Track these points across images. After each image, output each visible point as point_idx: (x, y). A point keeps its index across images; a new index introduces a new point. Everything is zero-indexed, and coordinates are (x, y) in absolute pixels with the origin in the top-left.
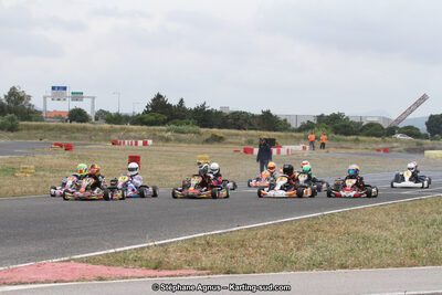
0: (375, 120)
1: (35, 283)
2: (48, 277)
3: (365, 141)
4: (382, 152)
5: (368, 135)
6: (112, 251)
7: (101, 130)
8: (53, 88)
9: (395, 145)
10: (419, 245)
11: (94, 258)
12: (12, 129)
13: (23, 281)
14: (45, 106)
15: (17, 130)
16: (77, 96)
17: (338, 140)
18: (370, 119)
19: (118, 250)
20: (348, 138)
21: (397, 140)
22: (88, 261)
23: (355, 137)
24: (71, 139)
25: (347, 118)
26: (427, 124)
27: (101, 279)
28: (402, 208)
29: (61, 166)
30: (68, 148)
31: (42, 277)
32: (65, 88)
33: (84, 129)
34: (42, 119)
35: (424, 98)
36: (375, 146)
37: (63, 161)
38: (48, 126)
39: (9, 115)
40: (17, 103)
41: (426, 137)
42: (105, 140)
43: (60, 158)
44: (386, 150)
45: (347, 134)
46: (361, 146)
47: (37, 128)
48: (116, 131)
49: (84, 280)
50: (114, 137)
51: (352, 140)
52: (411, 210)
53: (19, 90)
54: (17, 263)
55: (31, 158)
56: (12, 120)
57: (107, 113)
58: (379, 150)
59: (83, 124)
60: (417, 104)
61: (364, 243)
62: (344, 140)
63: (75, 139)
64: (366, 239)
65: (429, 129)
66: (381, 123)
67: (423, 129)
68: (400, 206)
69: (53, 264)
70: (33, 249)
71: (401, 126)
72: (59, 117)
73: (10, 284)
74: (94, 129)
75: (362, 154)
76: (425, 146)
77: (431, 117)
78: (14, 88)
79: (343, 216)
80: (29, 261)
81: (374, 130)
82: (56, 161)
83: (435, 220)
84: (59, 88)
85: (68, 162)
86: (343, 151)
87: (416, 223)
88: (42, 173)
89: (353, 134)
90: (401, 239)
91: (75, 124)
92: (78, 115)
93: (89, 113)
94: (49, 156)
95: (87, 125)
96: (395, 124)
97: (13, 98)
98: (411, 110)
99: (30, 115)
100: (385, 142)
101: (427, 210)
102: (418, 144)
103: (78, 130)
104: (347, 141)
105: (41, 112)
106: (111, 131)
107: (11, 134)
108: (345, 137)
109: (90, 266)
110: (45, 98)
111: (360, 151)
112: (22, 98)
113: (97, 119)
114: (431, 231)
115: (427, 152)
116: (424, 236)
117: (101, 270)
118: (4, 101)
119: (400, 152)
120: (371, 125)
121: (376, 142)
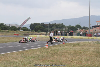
0: (14, 25)
3: (11, 32)
4: (16, 35)
5: (12, 30)
9: (20, 33)
10: (27, 64)
17: (2, 32)
18: (12, 25)
20: (6, 31)
21: (21, 32)
23: (8, 31)
25: (5, 25)
26: (30, 26)
28: (22, 53)
35: (29, 18)
36: (14, 33)
41: (30, 30)
44: (17, 35)
45: (5, 30)
46: (10, 33)
51: (7, 32)
52: (25, 53)
58: (15, 35)
60: (27, 20)
61: (10, 64)
62: (4, 32)
64: (11, 62)
65: (31, 28)
66: (16, 26)
67: (29, 28)
68: (21, 52)
71: (22, 27)
75: (10, 36)
76: (30, 33)
77: (31, 24)
79: (4, 55)
81: (13, 28)
83: (32, 56)
86: (4, 35)
87: (26, 57)
89: (7, 30)
90: (21, 62)
96: (20, 27)
98: (25, 22)
100: (17, 32)
101: (30, 53)
102: (27, 33)
104: (5, 32)
108: (5, 31)
111: (9, 35)
114: (31, 60)
115: (30, 35)
116: (29, 61)
119: (22, 35)
120: (13, 27)
121: (14, 32)
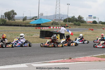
1: (84, 62)
2: (87, 60)
6: (103, 54)
7: (100, 26)
8: (89, 16)
11: (98, 56)
12: (79, 25)
13: (81, 61)
14: (87, 20)
15: (80, 26)
16: (95, 18)
19: (104, 54)
22: (97, 57)
24: (93, 28)
27: (100, 61)
29: (91, 34)
30: (92, 30)
31: (86, 60)
32: (92, 16)
33: (96, 26)
34: (86, 23)
37: (91, 33)
38: (88, 25)
39: (78, 22)
40: (80, 19)
42: (101, 28)
43: (90, 32)
47: (85, 25)
48: (104, 26)
49: (96, 61)
50: (103, 27)
53: (81, 16)
54: (80, 57)
55: (83, 32)
56: (79, 23)
57: (102, 22)
59: (96, 24)
63: (94, 28)
69: (88, 57)
70: (84, 54)
72: (90, 22)
73: (78, 62)
74: (99, 26)
78: (80, 16)
80: (83, 56)
82: (89, 33)
84: (90, 16)
85: (92, 33)
88: (86, 36)
91: (94, 24)
92: (95, 22)
93: (97, 22)
94: (88, 32)
95: (97, 24)
97: (79, 18)
99: (83, 22)
103: (95, 26)
105: (86, 21)
106: (103, 26)
107: (79, 26)
109: (97, 58)
110: (87, 18)
112: (81, 18)
113: (99, 23)
117: (100, 59)
118: (77, 19)
